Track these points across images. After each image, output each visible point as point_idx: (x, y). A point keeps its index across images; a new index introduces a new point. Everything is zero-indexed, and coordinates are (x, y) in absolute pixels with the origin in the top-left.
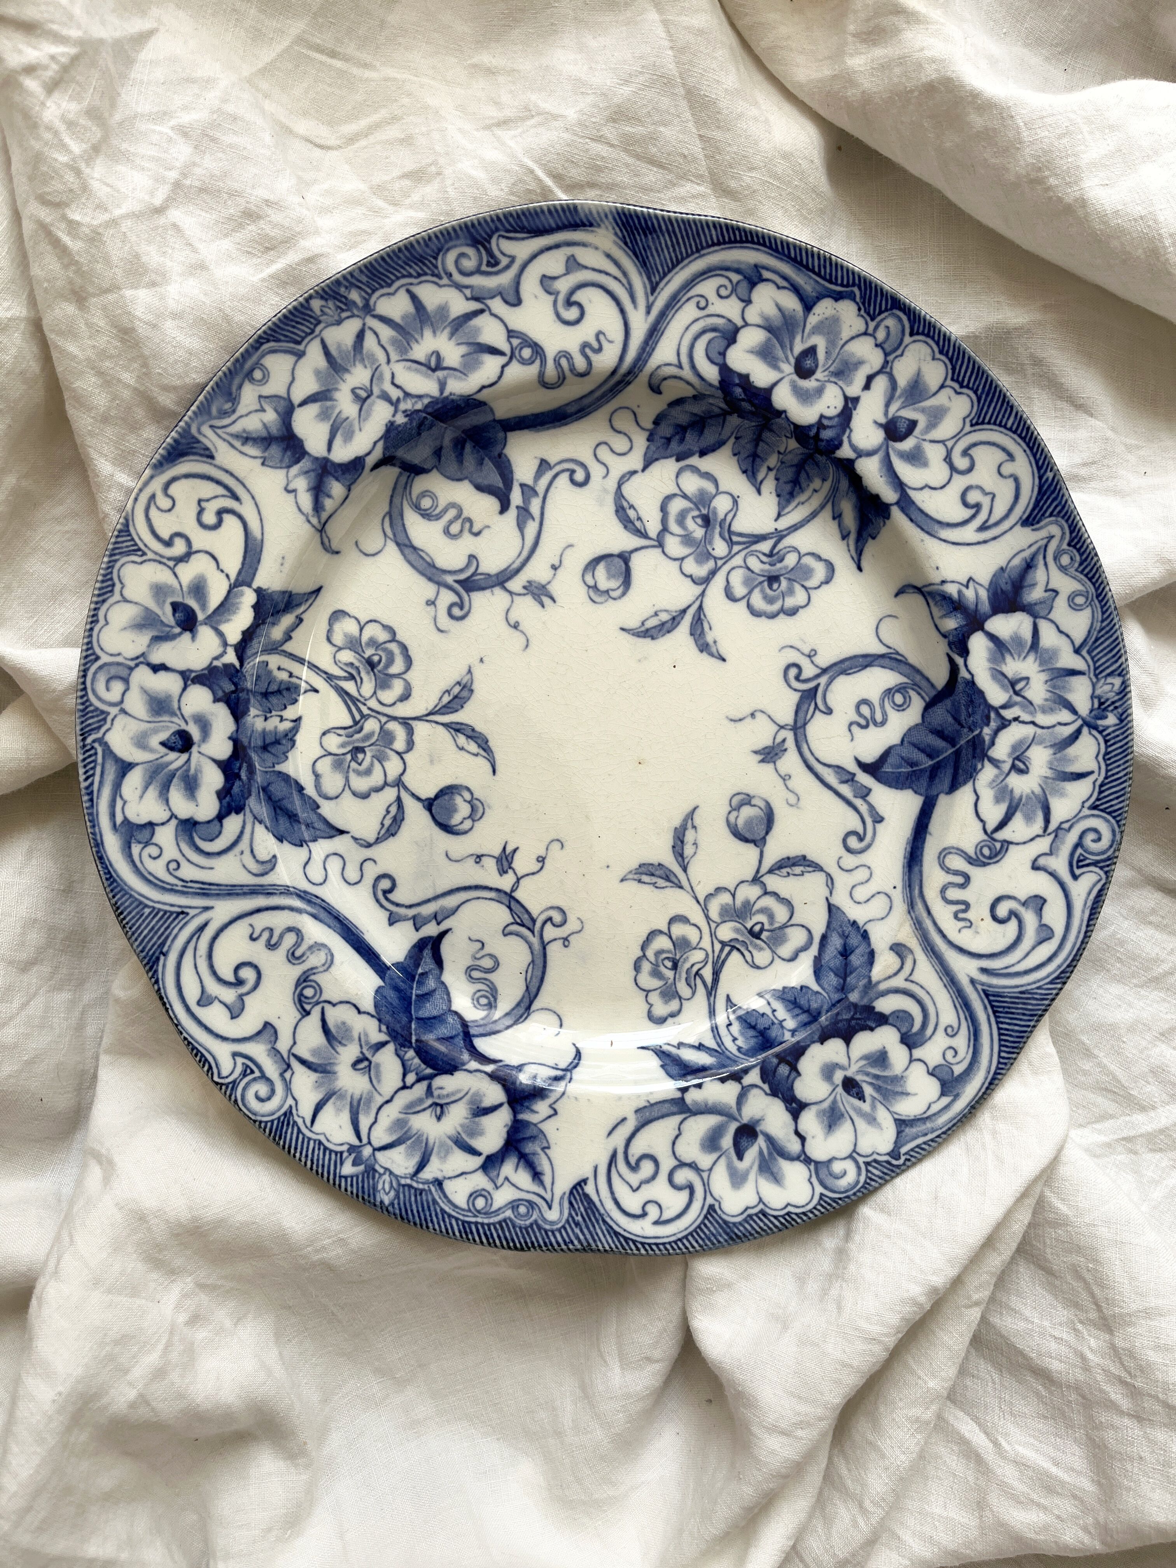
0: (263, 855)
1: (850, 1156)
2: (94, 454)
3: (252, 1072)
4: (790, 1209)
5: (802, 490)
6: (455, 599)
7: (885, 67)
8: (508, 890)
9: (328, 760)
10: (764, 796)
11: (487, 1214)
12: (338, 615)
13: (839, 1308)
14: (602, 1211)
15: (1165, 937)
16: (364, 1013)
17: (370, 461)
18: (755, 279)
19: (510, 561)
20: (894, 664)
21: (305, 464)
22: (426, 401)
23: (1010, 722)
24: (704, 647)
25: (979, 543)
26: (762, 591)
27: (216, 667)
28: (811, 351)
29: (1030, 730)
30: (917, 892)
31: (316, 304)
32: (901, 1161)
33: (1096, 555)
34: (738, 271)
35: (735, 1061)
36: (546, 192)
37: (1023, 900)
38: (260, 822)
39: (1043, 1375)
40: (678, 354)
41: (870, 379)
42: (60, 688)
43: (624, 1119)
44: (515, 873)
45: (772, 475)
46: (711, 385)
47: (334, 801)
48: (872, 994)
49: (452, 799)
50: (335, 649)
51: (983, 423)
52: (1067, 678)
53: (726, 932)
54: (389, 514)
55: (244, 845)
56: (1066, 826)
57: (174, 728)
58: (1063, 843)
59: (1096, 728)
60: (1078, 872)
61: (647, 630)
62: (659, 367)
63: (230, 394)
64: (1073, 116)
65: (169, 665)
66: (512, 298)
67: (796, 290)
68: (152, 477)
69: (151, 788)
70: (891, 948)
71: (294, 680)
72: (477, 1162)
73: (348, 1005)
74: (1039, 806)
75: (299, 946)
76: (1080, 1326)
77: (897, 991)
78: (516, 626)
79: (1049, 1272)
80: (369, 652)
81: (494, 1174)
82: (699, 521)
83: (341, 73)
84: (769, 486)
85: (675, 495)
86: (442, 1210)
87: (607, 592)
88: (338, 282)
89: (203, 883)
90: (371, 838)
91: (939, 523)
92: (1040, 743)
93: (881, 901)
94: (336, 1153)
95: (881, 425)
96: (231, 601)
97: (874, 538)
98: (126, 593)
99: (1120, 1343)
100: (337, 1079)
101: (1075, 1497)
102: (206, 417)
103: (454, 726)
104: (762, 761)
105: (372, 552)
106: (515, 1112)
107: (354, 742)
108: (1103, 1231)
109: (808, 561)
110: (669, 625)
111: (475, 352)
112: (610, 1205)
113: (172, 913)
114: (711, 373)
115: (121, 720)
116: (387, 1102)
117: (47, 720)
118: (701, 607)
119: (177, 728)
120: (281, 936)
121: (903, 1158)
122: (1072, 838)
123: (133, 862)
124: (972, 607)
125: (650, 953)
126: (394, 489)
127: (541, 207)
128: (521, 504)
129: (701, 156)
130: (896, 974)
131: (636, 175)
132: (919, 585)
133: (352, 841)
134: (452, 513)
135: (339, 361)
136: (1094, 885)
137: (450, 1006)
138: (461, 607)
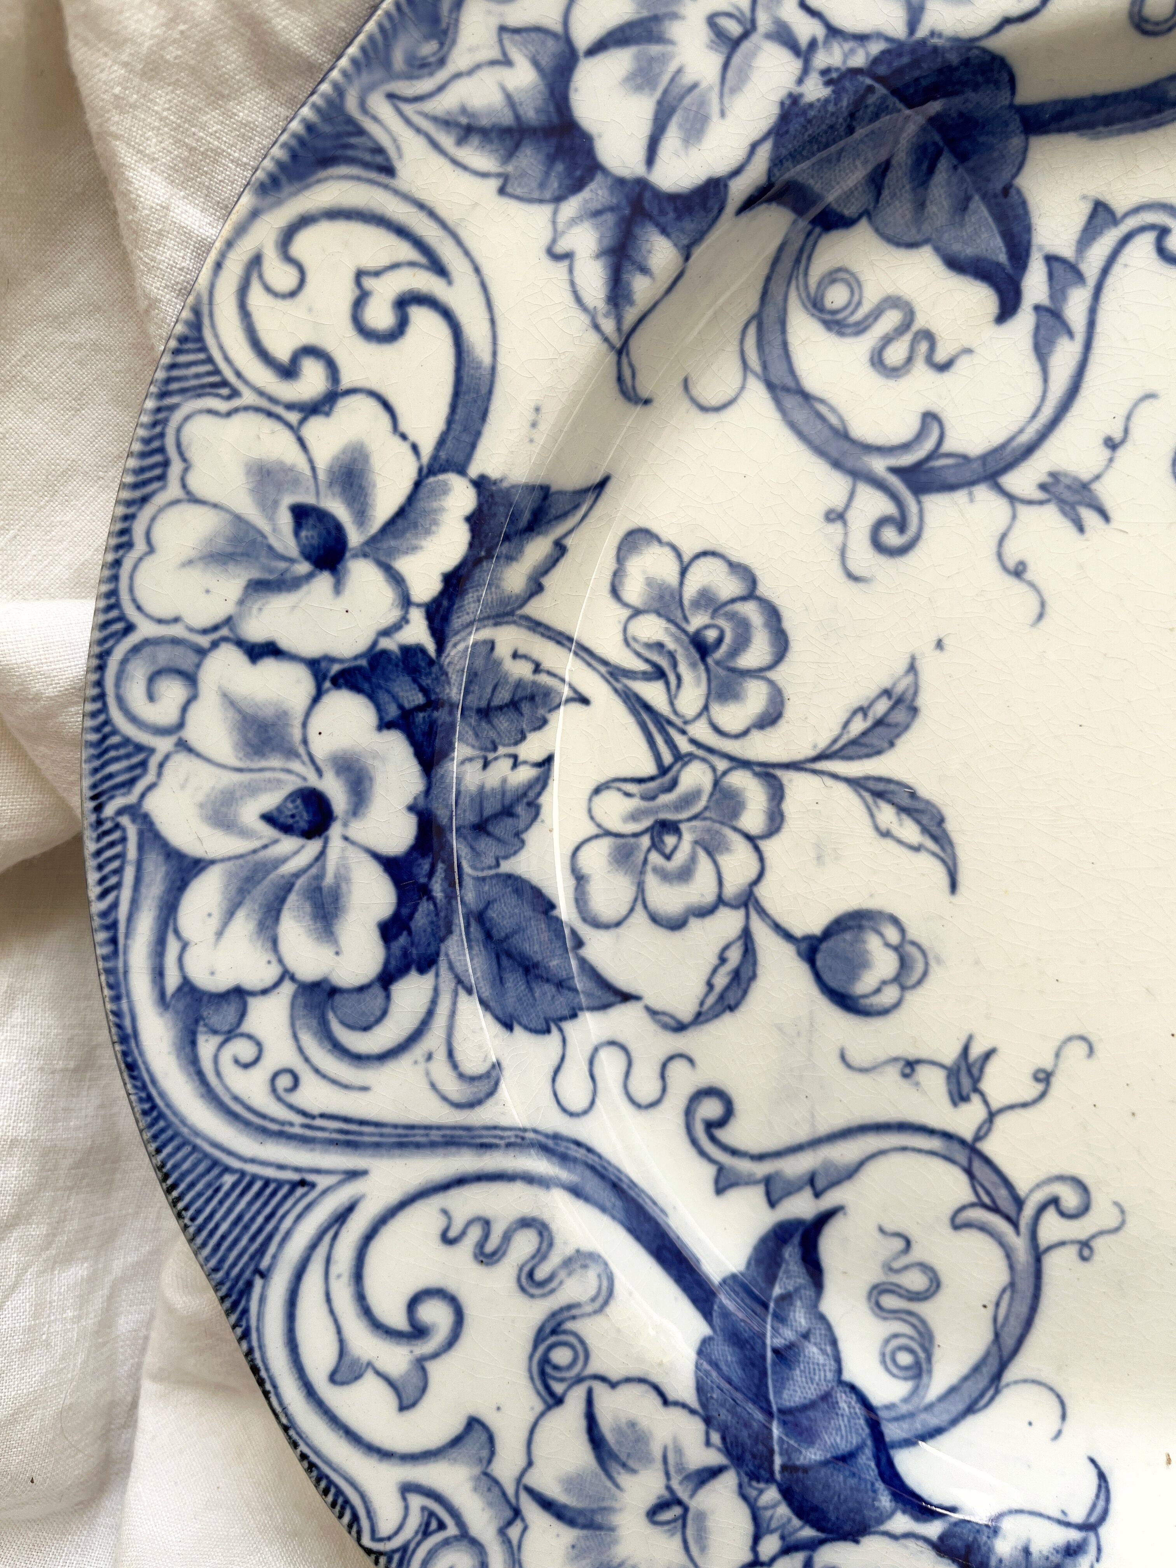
0: (473, 1064)
2: (125, 155)
3: (442, 1526)
6: (890, 509)
8: (968, 1135)
9: (604, 846)
12: (637, 539)
16: (676, 1404)
17: (739, 189)
19: (1014, 428)
21: (595, 193)
22: (875, 49)
27: (384, 653)
38: (469, 991)
42: (50, 692)
44: (986, 1102)
47: (612, 933)
49: (859, 941)
50: (626, 613)
54: (758, 318)
55: (434, 1039)
57: (292, 784)
63: (435, 19)
65: (284, 643)
68: (255, 214)
69: (241, 915)
71: (543, 678)
73: (643, 1388)
75: (544, 1257)
80: (697, 621)
89: (346, 1120)
90: (685, 1012)
96: (421, 504)
98: (195, 482)
100: (615, 1542)
102: (378, 74)
103: (871, 785)
105: (714, 402)
107: (657, 810)
113: (280, 1184)
115: (181, 764)
117: (31, 753)
119: (299, 784)
120: (507, 1237)
123: (200, 1075)
126: (776, 261)
128: (1046, 302)
133: (645, 1015)
137: (839, 1371)
138: (902, 527)
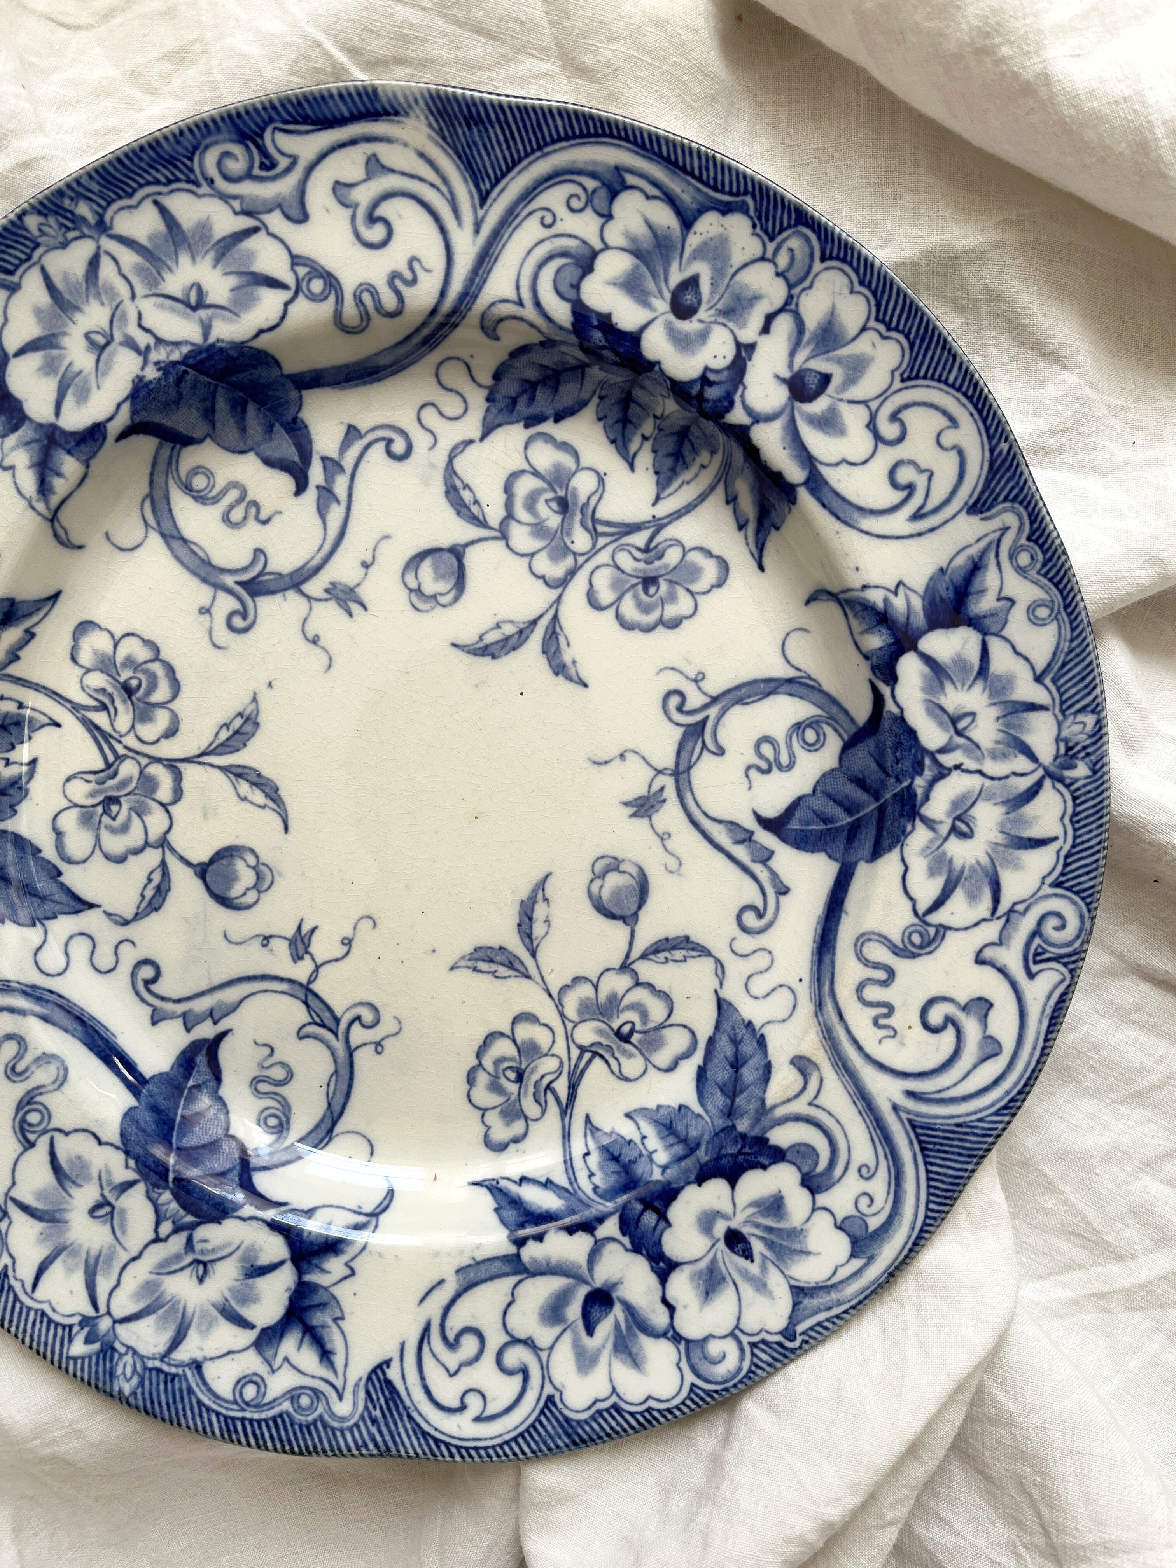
1: (732, 1334)
4: (651, 1403)
5: (686, 466)
6: (236, 605)
8: (304, 981)
9: (73, 813)
10: (637, 860)
11: (259, 1407)
12: (84, 627)
13: (706, 1544)
14: (408, 1403)
15: (1153, 1039)
16: (107, 1144)
17: (114, 428)
18: (617, 186)
19: (308, 557)
20: (804, 691)
21: (25, 432)
22: (185, 349)
23: (950, 770)
24: (560, 669)
25: (911, 536)
26: (636, 597)
28: (692, 283)
29: (974, 782)
30: (826, 988)
31: (32, 222)
32: (797, 1344)
33: (1064, 552)
34: (593, 175)
35: (588, 1206)
36: (338, 71)
37: (963, 1003)
40: (518, 288)
41: (769, 319)
43: (441, 1282)
44: (313, 960)
45: (648, 445)
46: (561, 328)
47: (81, 866)
48: (766, 1121)
49: (231, 864)
50: (81, 671)
51: (917, 377)
52: (1025, 715)
53: (586, 1034)
54: (150, 496)
56: (1020, 908)
58: (1016, 930)
59: (1061, 780)
60: (1034, 968)
61: (487, 647)
62: (493, 304)
66: (295, 213)
67: (671, 200)
70: (792, 1062)
71: (26, 712)
72: (248, 1337)
73: (86, 1134)
74: (986, 881)
75: (22, 1058)
76: (1022, 1551)
77: (798, 1118)
78: (315, 641)
79: (987, 1478)
80: (125, 675)
81: (269, 1353)
82: (554, 505)
84: (645, 459)
85: (523, 472)
86: (199, 1402)
87: (434, 597)
88: (60, 193)
90: (129, 914)
91: (860, 509)
92: (988, 799)
93: (783, 999)
94: (64, 1327)
95: (784, 381)
97: (777, 529)
100: (68, 1230)
103: (234, 770)
104: (634, 815)
105: (128, 546)
106: (300, 1272)
107: (106, 790)
108: (1056, 1436)
109: (695, 557)
110: (513, 641)
111: (248, 284)
112: (418, 1395)
114: (562, 312)
116: (134, 1259)
118: (556, 618)
121: (799, 1339)
122: (1027, 924)
124: (902, 619)
125: (488, 1062)
126: (154, 465)
127: (328, 90)
128: (323, 483)
129: (545, 23)
130: (797, 1096)
131: (459, 49)
132: (835, 590)
133: (104, 918)
134: (233, 495)
135: (67, 296)
136: (1056, 987)
137: (228, 1129)
138: (244, 616)
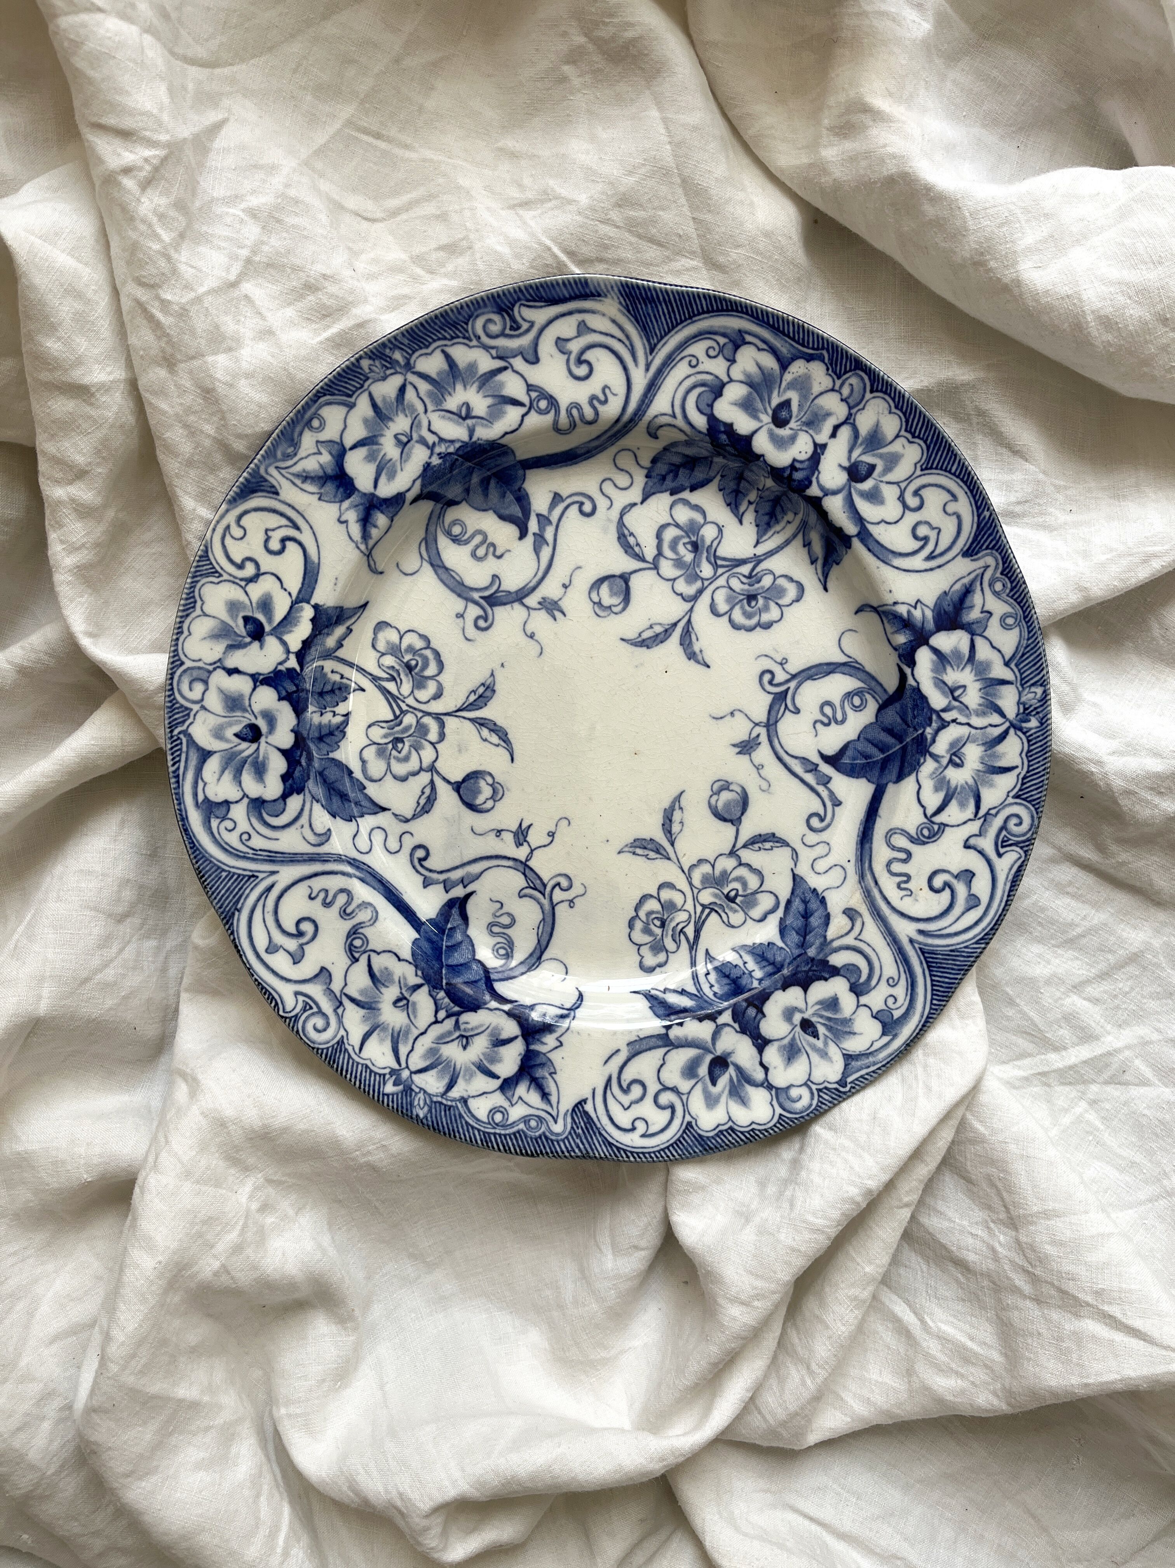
0: (320, 829)
1: (805, 1084)
2: (179, 492)
3: (311, 1008)
4: (754, 1126)
5: (777, 522)
6: (481, 613)
7: (853, 159)
8: (523, 859)
9: (373, 748)
10: (741, 783)
11: (504, 1126)
12: (381, 625)
13: (792, 1205)
14: (599, 1125)
15: (1080, 905)
16: (404, 960)
17: (410, 496)
18: (739, 342)
19: (528, 580)
20: (853, 671)
21: (355, 499)
22: (457, 445)
23: (949, 723)
24: (692, 656)
25: (926, 570)
26: (742, 608)
27: (280, 671)
28: (787, 404)
29: (966, 730)
30: (867, 865)
31: (365, 363)
32: (848, 1089)
33: (1024, 583)
34: (724, 335)
35: (711, 1004)
36: (561, 266)
37: (955, 873)
38: (317, 801)
39: (961, 1264)
40: (673, 406)
41: (836, 428)
42: (152, 688)
43: (618, 1051)
44: (529, 846)
45: (752, 507)
46: (700, 432)
47: (377, 783)
48: (827, 950)
49: (476, 782)
50: (378, 654)
51: (931, 468)
52: (998, 687)
53: (706, 897)
54: (425, 539)
55: (304, 820)
56: (993, 812)
57: (246, 722)
58: (990, 826)
59: (1021, 729)
60: (1002, 851)
61: (644, 640)
62: (656, 416)
63: (293, 440)
64: (1012, 207)
65: (241, 669)
66: (531, 358)
67: (774, 351)
68: (227, 511)
69: (227, 772)
70: (844, 912)
71: (344, 681)
72: (497, 1083)
73: (390, 954)
74: (971, 794)
75: (350, 904)
76: (992, 1225)
77: (848, 948)
78: (532, 636)
79: (969, 1181)
80: (407, 658)
81: (509, 1094)
82: (689, 547)
83: (385, 153)
84: (749, 517)
85: (669, 524)
86: (466, 1122)
87: (610, 607)
88: (384, 345)
89: (270, 852)
90: (409, 815)
91: (893, 552)
92: (974, 742)
93: (837, 873)
94: (380, 1075)
95: (844, 468)
96: (293, 615)
97: (838, 564)
98: (205, 608)
99: (1023, 1239)
100: (380, 1014)
101: (986, 1366)
102: (272, 460)
103: (478, 721)
104: (739, 753)
105: (410, 572)
106: (528, 1044)
107: (395, 733)
108: (1012, 1147)
109: (781, 582)
110: (662, 636)
111: (499, 403)
112: (605, 1121)
113: (244, 876)
114: (700, 421)
115: (202, 715)
116: (422, 1034)
117: (139, 714)
118: (689, 621)
119: (248, 722)
120: (335, 896)
121: (849, 1086)
122: (998, 822)
123: (212, 833)
124: (919, 625)
125: (642, 914)
126: (430, 519)
127: (557, 281)
128: (537, 531)
129: (694, 236)
130: (847, 934)
131: (638, 252)
132: (875, 604)
133: (393, 817)
134: (478, 539)
135: (384, 411)
136: (1015, 862)
137: (474, 955)
138: (486, 620)
